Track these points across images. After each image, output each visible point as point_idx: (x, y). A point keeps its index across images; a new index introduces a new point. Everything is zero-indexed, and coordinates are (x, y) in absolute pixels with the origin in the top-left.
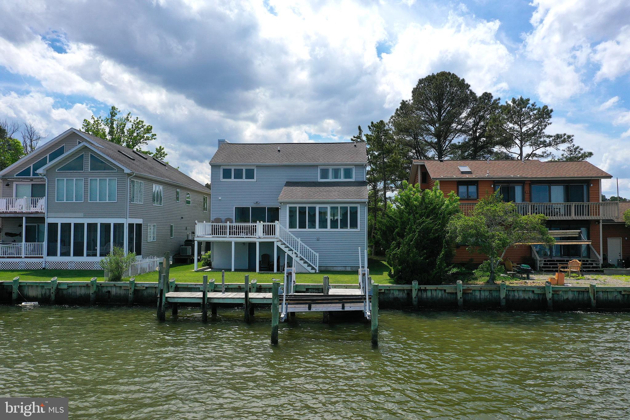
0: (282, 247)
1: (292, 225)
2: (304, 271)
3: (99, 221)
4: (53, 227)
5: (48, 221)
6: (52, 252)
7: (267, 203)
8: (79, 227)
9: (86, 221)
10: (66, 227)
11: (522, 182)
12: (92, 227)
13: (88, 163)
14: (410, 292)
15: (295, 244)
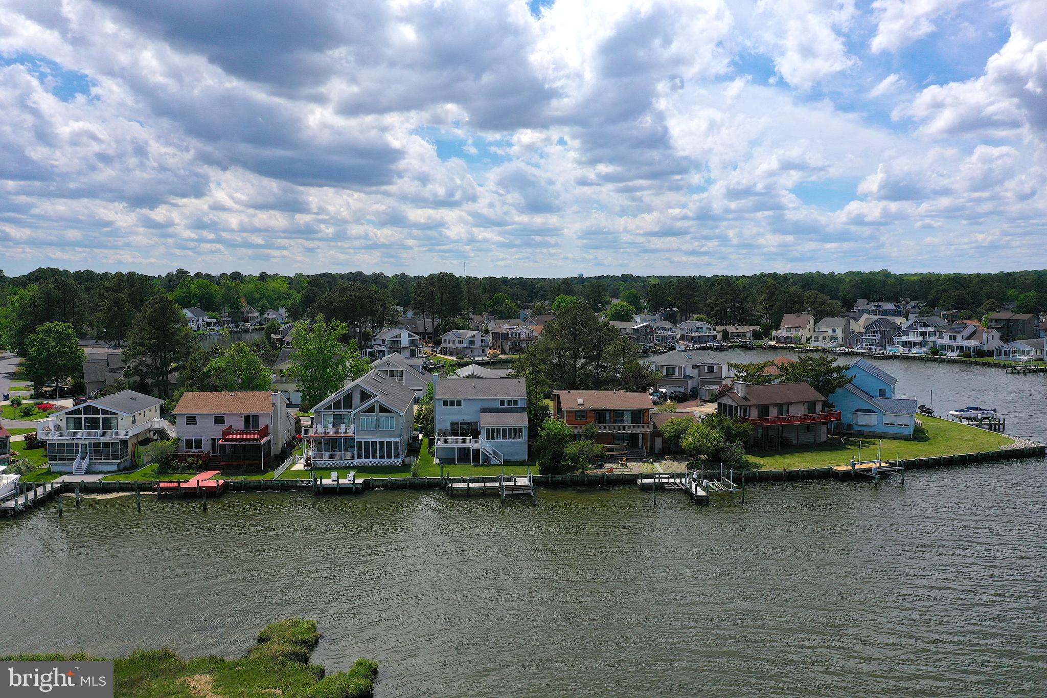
0: (484, 451)
1: (488, 438)
2: (496, 463)
3: (385, 440)
4: (360, 443)
5: (357, 440)
6: (359, 457)
7: (469, 419)
8: (374, 443)
9: (378, 440)
10: (367, 443)
11: (610, 411)
12: (382, 443)
13: (377, 409)
14: (548, 478)
15: (491, 450)
